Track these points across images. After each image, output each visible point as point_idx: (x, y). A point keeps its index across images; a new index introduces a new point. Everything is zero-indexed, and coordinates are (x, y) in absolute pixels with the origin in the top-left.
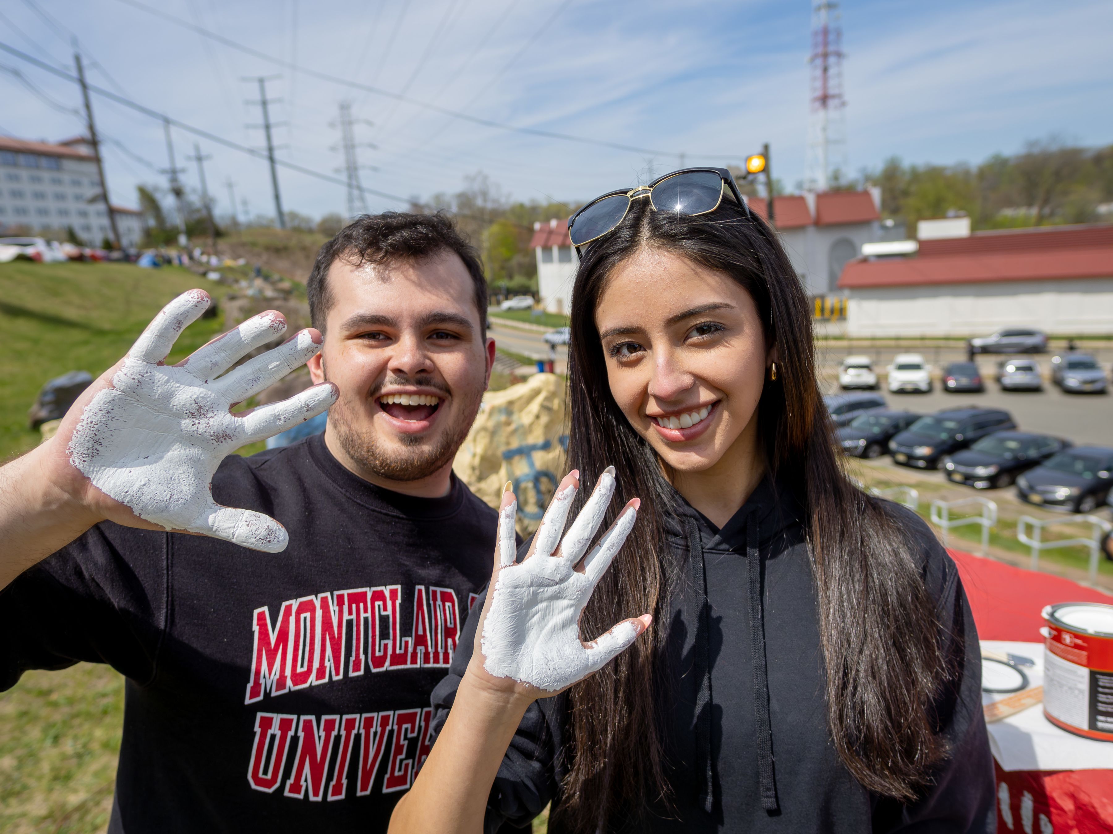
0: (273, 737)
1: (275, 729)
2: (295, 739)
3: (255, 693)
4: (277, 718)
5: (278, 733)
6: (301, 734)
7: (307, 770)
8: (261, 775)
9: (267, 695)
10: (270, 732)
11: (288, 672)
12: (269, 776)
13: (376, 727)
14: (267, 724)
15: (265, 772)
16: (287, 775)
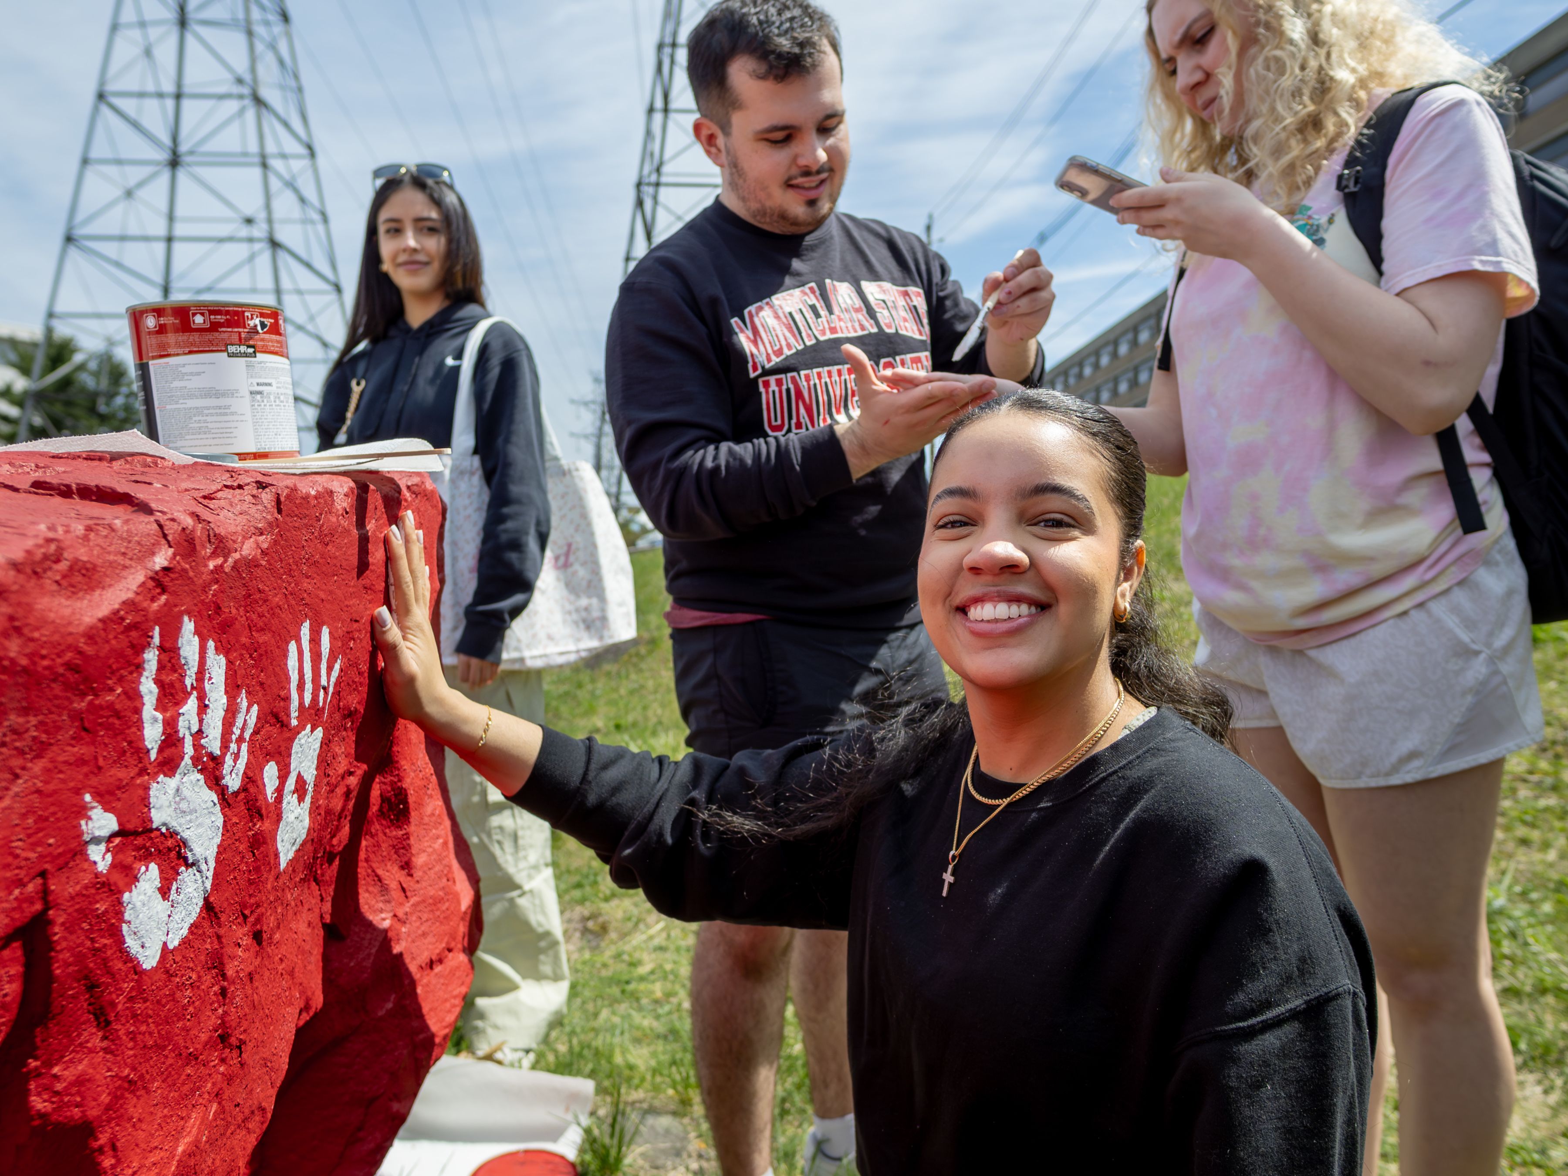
0: (774, 392)
1: (773, 387)
2: (788, 390)
3: (755, 369)
4: (772, 379)
5: (776, 389)
6: (791, 386)
7: (802, 411)
8: (774, 423)
9: (763, 367)
10: (771, 390)
11: (770, 351)
12: (779, 422)
13: (835, 377)
14: (767, 384)
15: (776, 420)
16: (790, 418)
